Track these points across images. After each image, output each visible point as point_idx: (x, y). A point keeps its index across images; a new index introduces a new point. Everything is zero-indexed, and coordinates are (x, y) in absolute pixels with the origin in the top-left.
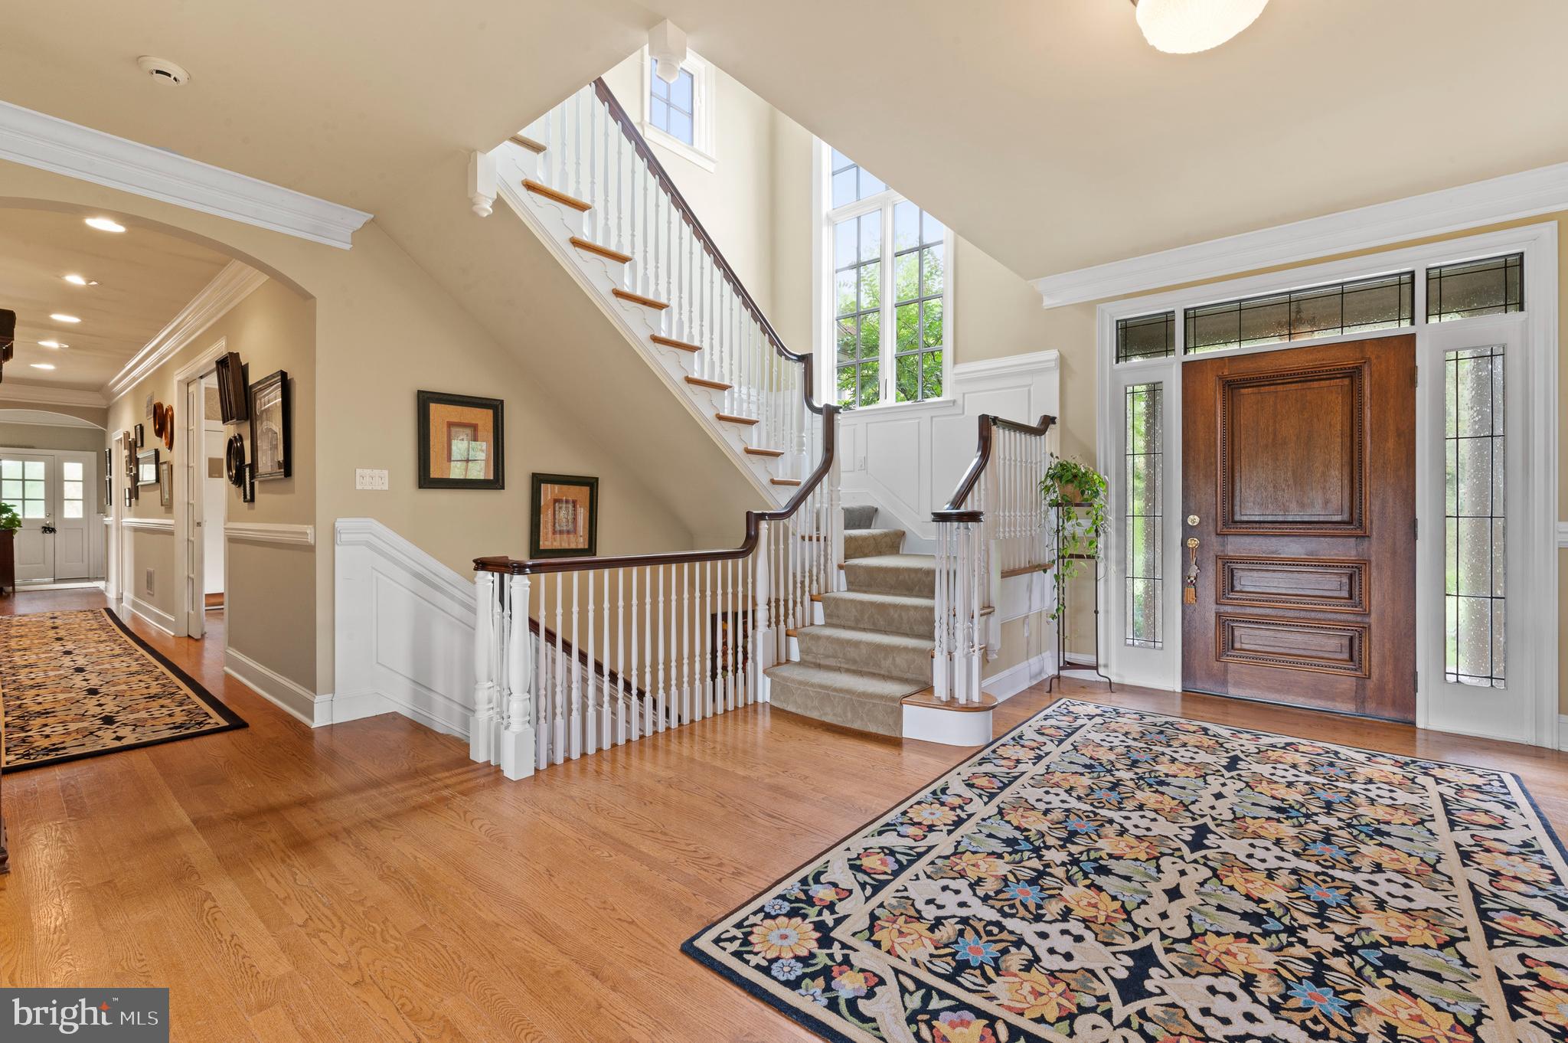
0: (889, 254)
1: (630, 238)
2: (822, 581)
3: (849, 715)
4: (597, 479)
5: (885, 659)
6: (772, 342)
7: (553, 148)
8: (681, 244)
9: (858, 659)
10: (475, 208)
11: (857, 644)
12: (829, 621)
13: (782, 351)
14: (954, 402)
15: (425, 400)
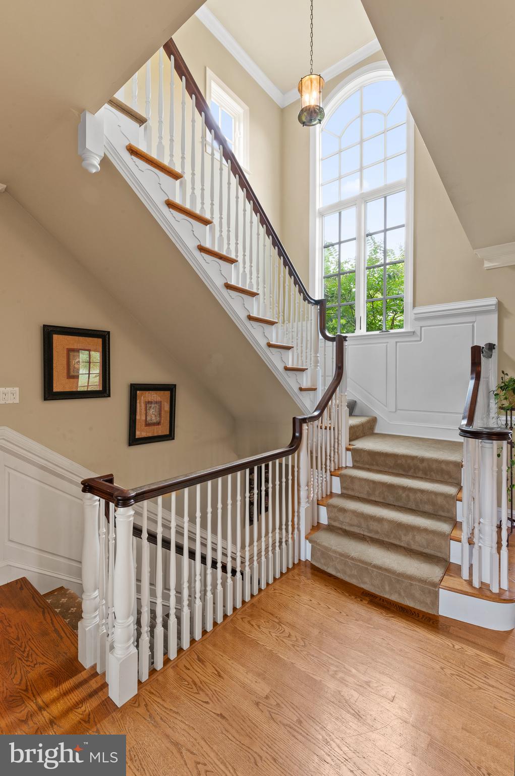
0: (363, 234)
1: (210, 206)
2: (336, 460)
3: (387, 588)
4: (175, 385)
5: (405, 535)
6: (300, 291)
7: (152, 122)
8: (244, 215)
9: (379, 531)
10: (84, 164)
11: (380, 520)
12: (345, 492)
13: (306, 298)
14: (414, 332)
15: (49, 333)
